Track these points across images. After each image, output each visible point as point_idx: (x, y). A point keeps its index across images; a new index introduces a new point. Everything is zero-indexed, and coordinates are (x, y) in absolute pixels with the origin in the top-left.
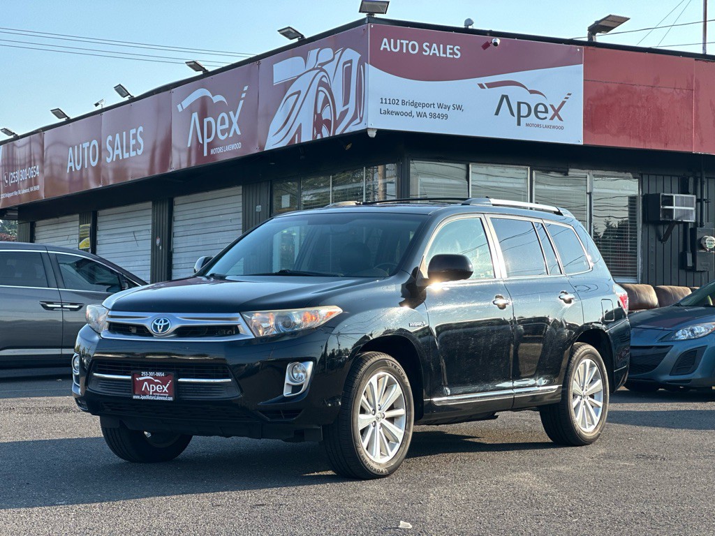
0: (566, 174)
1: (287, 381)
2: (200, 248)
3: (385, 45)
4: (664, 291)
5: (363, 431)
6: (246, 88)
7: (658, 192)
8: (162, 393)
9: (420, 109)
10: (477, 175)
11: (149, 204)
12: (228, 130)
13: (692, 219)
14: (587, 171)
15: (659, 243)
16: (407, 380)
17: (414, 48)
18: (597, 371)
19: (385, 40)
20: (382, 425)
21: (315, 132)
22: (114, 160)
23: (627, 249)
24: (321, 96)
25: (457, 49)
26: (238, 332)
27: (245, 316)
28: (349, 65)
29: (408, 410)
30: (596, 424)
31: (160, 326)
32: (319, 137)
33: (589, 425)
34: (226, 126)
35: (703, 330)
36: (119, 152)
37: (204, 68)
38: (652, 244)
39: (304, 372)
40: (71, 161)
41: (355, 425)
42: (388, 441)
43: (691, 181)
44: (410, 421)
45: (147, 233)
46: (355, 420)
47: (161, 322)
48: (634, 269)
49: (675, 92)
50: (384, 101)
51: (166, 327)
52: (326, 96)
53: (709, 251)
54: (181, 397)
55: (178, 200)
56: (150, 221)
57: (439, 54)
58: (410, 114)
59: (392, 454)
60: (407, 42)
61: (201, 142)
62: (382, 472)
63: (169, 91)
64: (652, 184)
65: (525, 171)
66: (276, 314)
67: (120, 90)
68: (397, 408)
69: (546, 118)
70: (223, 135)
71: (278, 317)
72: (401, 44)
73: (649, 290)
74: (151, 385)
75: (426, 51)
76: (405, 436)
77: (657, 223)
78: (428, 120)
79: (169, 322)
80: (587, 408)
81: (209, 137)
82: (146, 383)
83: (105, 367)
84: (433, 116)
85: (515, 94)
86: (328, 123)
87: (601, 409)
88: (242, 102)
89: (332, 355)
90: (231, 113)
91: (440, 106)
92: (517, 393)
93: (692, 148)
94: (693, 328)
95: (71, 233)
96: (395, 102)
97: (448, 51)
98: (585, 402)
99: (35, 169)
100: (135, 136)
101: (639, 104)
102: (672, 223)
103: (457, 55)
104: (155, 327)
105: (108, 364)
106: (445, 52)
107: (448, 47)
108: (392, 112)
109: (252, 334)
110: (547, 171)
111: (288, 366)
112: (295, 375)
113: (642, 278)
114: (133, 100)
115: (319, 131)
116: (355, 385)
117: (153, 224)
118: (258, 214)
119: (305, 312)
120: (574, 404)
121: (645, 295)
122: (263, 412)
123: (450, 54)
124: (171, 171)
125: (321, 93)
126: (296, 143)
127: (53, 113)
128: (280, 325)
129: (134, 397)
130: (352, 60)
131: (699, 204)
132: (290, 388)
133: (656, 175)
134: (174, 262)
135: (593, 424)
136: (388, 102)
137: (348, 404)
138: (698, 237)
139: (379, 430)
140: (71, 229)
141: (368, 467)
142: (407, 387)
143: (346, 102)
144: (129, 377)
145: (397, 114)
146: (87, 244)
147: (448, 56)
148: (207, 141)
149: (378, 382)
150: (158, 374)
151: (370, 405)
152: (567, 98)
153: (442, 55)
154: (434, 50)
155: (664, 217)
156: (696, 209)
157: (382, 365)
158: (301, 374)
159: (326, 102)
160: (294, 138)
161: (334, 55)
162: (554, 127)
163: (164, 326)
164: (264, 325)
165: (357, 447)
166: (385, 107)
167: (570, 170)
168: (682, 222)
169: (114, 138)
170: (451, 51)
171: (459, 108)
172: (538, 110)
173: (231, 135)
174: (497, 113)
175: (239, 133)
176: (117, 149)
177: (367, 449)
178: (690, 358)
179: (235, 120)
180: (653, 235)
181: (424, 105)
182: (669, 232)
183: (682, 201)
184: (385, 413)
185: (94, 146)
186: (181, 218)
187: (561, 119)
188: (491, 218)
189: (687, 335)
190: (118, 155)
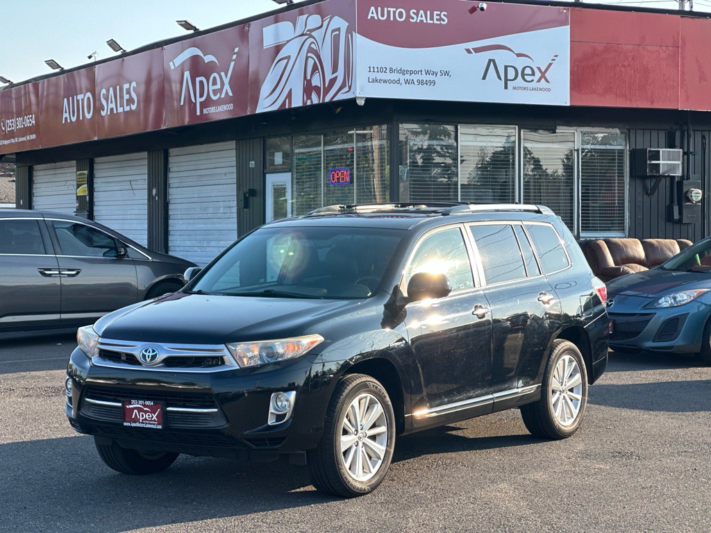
0: (554, 132)
1: (271, 410)
2: (196, 200)
3: (372, 13)
4: (651, 245)
5: (346, 453)
6: (236, 50)
7: (645, 148)
8: (151, 421)
9: (407, 77)
10: (465, 136)
11: (145, 154)
12: (220, 90)
13: (679, 173)
14: (575, 128)
15: (646, 197)
16: (388, 399)
17: (401, 15)
18: (576, 366)
19: (372, 8)
20: (364, 443)
21: (305, 98)
22: (109, 113)
23: (614, 203)
24: (311, 62)
25: (444, 15)
26: (223, 363)
27: (230, 347)
28: (338, 32)
29: (389, 428)
30: (575, 417)
31: (149, 356)
32: (309, 103)
33: (568, 418)
34: (218, 86)
35: (685, 297)
36: (113, 105)
37: (195, 27)
38: (639, 199)
39: (287, 400)
40: (66, 112)
41: (338, 449)
42: (370, 458)
43: (678, 135)
44: (391, 438)
45: (143, 182)
46: (338, 443)
47: (149, 352)
48: (621, 223)
49: (661, 51)
50: (372, 70)
51: (154, 357)
52: (315, 63)
53: (696, 203)
54: (170, 425)
55: (173, 151)
56: (146, 171)
57: (426, 20)
58: (398, 82)
59: (374, 471)
60: (395, 9)
61: (194, 101)
62: (365, 490)
63: (161, 48)
64: (639, 138)
65: (513, 131)
66: (260, 345)
67: (113, 44)
68: (379, 426)
69: (533, 80)
70: (215, 95)
71: (262, 348)
72: (389, 12)
73: (636, 244)
74: (141, 413)
75: (413, 18)
76: (387, 452)
77: (644, 178)
78: (416, 87)
79: (156, 352)
80: (566, 402)
81: (201, 96)
82: (136, 411)
83: (97, 393)
84: (421, 82)
85: (502, 58)
86: (317, 89)
87: (580, 402)
88: (233, 63)
89: (316, 376)
90: (223, 74)
91: (427, 72)
92: (497, 398)
93: (678, 105)
94: (675, 295)
95: (69, 179)
96: (382, 70)
97: (435, 17)
98: (564, 397)
99: (31, 118)
100: (128, 92)
101: (626, 64)
102: (659, 178)
103: (444, 21)
104: (144, 356)
105: (100, 390)
106: (432, 18)
107: (435, 13)
108: (380, 80)
109: (237, 365)
110: (535, 130)
111: (273, 395)
112: (279, 404)
113: (629, 232)
114: (125, 54)
115: (309, 97)
116: (337, 410)
117: (149, 174)
118: (251, 170)
119: (288, 342)
120: (553, 400)
121: (632, 249)
122: (249, 440)
123: (437, 20)
124: (165, 128)
125: (310, 59)
126: (287, 107)
127: (48, 64)
128: (264, 354)
129: (125, 424)
130: (340, 28)
131: (686, 157)
132: (275, 417)
133: (643, 130)
134: (170, 213)
135: (572, 417)
136: (376, 70)
137: (330, 428)
138: (685, 190)
139: (361, 449)
140: (69, 175)
141: (350, 487)
142: (388, 405)
143: (335, 70)
144: (120, 404)
145: (385, 81)
146: (85, 191)
147: (435, 22)
148: (199, 100)
149: (359, 403)
150: (148, 403)
151: (352, 426)
152: (553, 60)
153: (429, 21)
154: (422, 17)
155: (651, 171)
156: (683, 163)
157: (364, 387)
158: (285, 403)
159: (315, 68)
160: (284, 103)
161: (323, 22)
162: (541, 89)
163: (152, 356)
164: (250, 355)
165: (340, 469)
166: (373, 75)
167: (558, 127)
168: (669, 176)
169: (108, 91)
170: (438, 17)
171: (447, 73)
172: (525, 73)
173: (223, 96)
174: (484, 78)
175: (231, 94)
176: (112, 102)
177: (350, 469)
178: (672, 326)
179: (226, 81)
180: (640, 190)
181: (411, 72)
182: (656, 186)
183: (669, 155)
184: (367, 432)
185: (89, 98)
186: (176, 169)
187: (547, 81)
188: (470, 227)
189: (670, 302)
190: (112, 109)
